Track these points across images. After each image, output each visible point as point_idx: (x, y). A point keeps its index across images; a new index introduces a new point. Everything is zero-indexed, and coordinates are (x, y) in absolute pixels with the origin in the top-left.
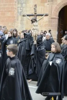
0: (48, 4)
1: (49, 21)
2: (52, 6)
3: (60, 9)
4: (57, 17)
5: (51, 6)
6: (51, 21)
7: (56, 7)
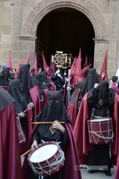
0: (13, 4)
1: (15, 44)
2: (22, 9)
3: (41, 18)
4: (34, 36)
5: (19, 10)
6: (20, 43)
7: (32, 12)
